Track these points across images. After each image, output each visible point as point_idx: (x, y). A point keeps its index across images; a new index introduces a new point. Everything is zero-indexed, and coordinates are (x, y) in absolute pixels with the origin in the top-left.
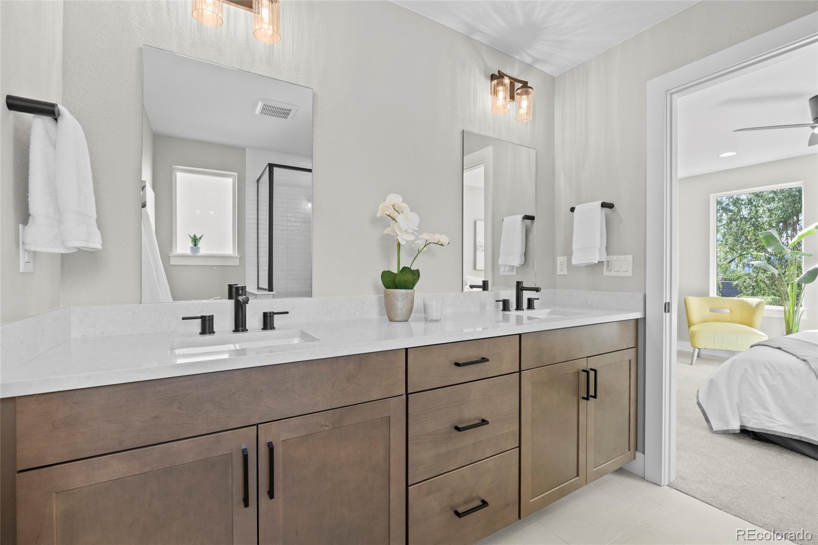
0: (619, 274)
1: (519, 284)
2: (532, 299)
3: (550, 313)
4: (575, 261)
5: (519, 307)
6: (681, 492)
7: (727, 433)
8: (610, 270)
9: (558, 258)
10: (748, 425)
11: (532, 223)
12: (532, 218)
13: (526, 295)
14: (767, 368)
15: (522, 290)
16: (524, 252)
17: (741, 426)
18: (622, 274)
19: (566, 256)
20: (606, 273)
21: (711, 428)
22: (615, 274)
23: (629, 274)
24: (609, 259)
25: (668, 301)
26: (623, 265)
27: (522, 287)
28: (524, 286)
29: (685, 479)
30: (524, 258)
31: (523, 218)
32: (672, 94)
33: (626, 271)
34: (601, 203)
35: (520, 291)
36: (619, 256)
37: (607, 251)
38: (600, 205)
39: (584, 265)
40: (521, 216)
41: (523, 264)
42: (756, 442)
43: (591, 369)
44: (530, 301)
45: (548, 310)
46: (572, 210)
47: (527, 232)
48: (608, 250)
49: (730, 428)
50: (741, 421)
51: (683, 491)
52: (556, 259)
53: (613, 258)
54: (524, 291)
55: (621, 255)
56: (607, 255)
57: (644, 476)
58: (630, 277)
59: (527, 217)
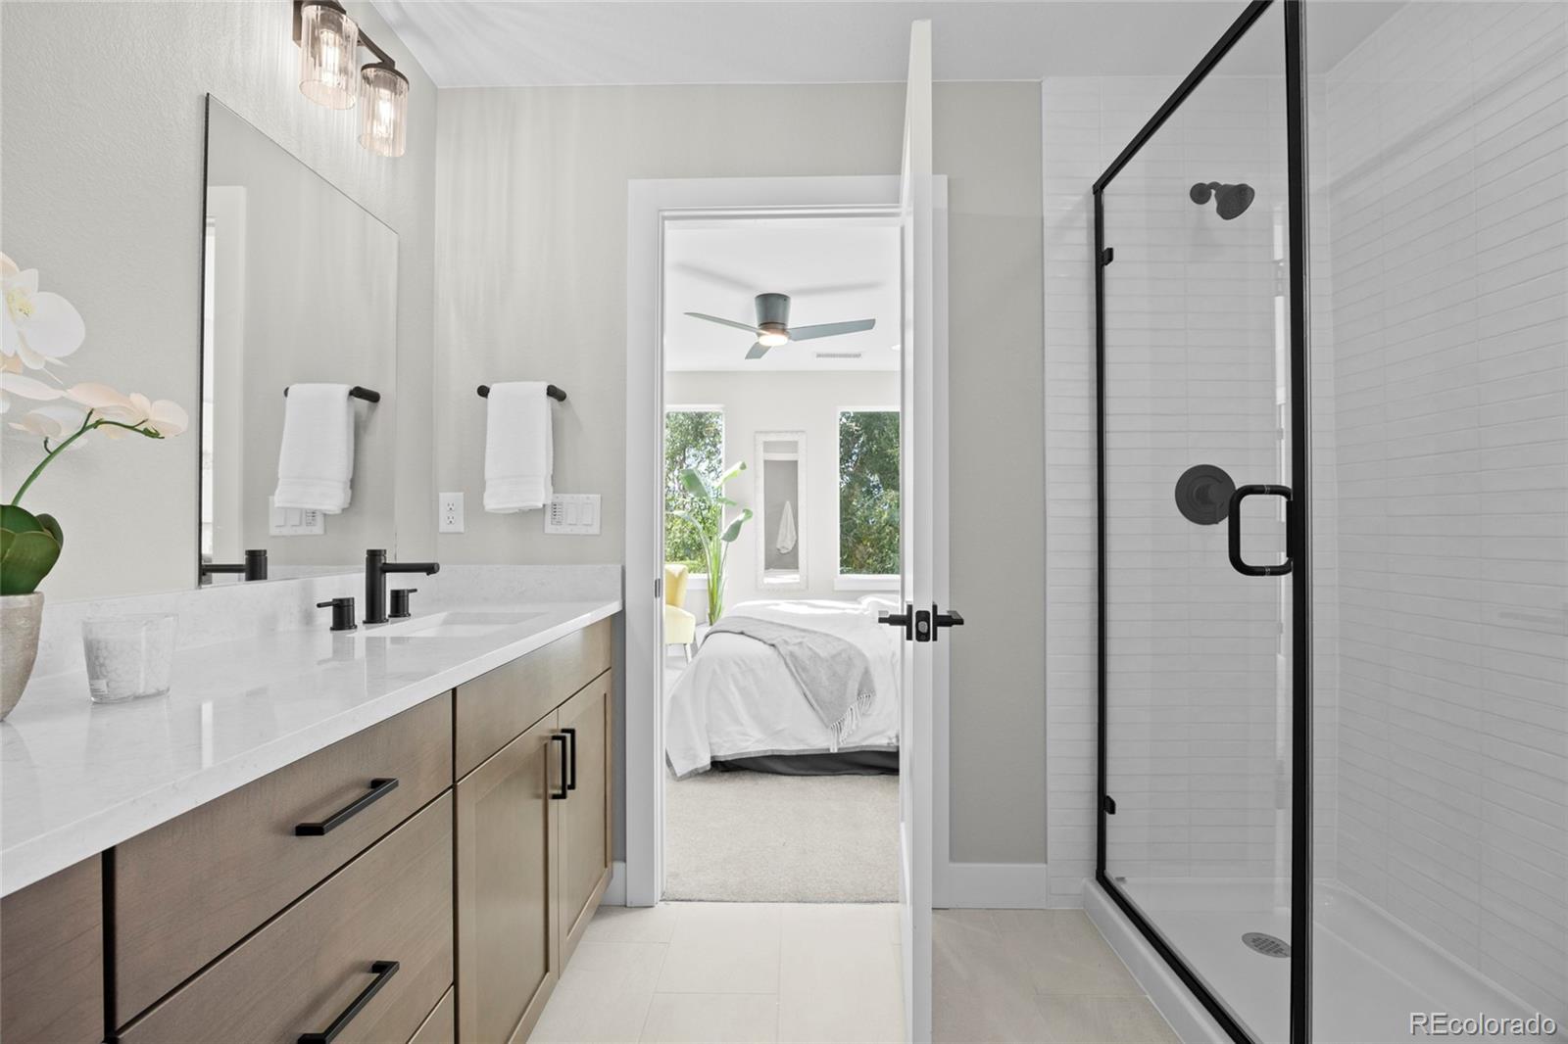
0: (577, 530)
1: (374, 556)
2: (403, 591)
3: (446, 622)
4: (491, 503)
5: (374, 616)
6: (682, 900)
7: (697, 774)
8: (559, 523)
9: (441, 494)
10: (719, 754)
11: (372, 410)
12: (373, 397)
13: (393, 582)
14: (737, 664)
15: (385, 571)
16: (350, 477)
17: (712, 757)
18: (583, 531)
19: (460, 491)
20: (550, 528)
21: (674, 774)
22: (567, 530)
23: (595, 530)
24: (556, 501)
25: (659, 577)
26: (584, 513)
27: (385, 564)
28: (387, 562)
29: (677, 875)
30: (349, 492)
31: (351, 393)
32: (665, 218)
33: (590, 525)
34: (546, 388)
35: (379, 572)
36: (575, 496)
37: (552, 484)
38: (546, 392)
39: (511, 512)
40: (346, 388)
41: (346, 506)
42: (727, 775)
43: (564, 731)
44: (399, 598)
45: (443, 615)
46: (483, 391)
47: (359, 429)
48: (557, 482)
49: (699, 766)
50: (712, 751)
51: (683, 898)
52: (438, 496)
53: (566, 498)
54: (387, 574)
55: (579, 493)
56: (554, 492)
57: (626, 902)
58: (596, 535)
59: (358, 392)
